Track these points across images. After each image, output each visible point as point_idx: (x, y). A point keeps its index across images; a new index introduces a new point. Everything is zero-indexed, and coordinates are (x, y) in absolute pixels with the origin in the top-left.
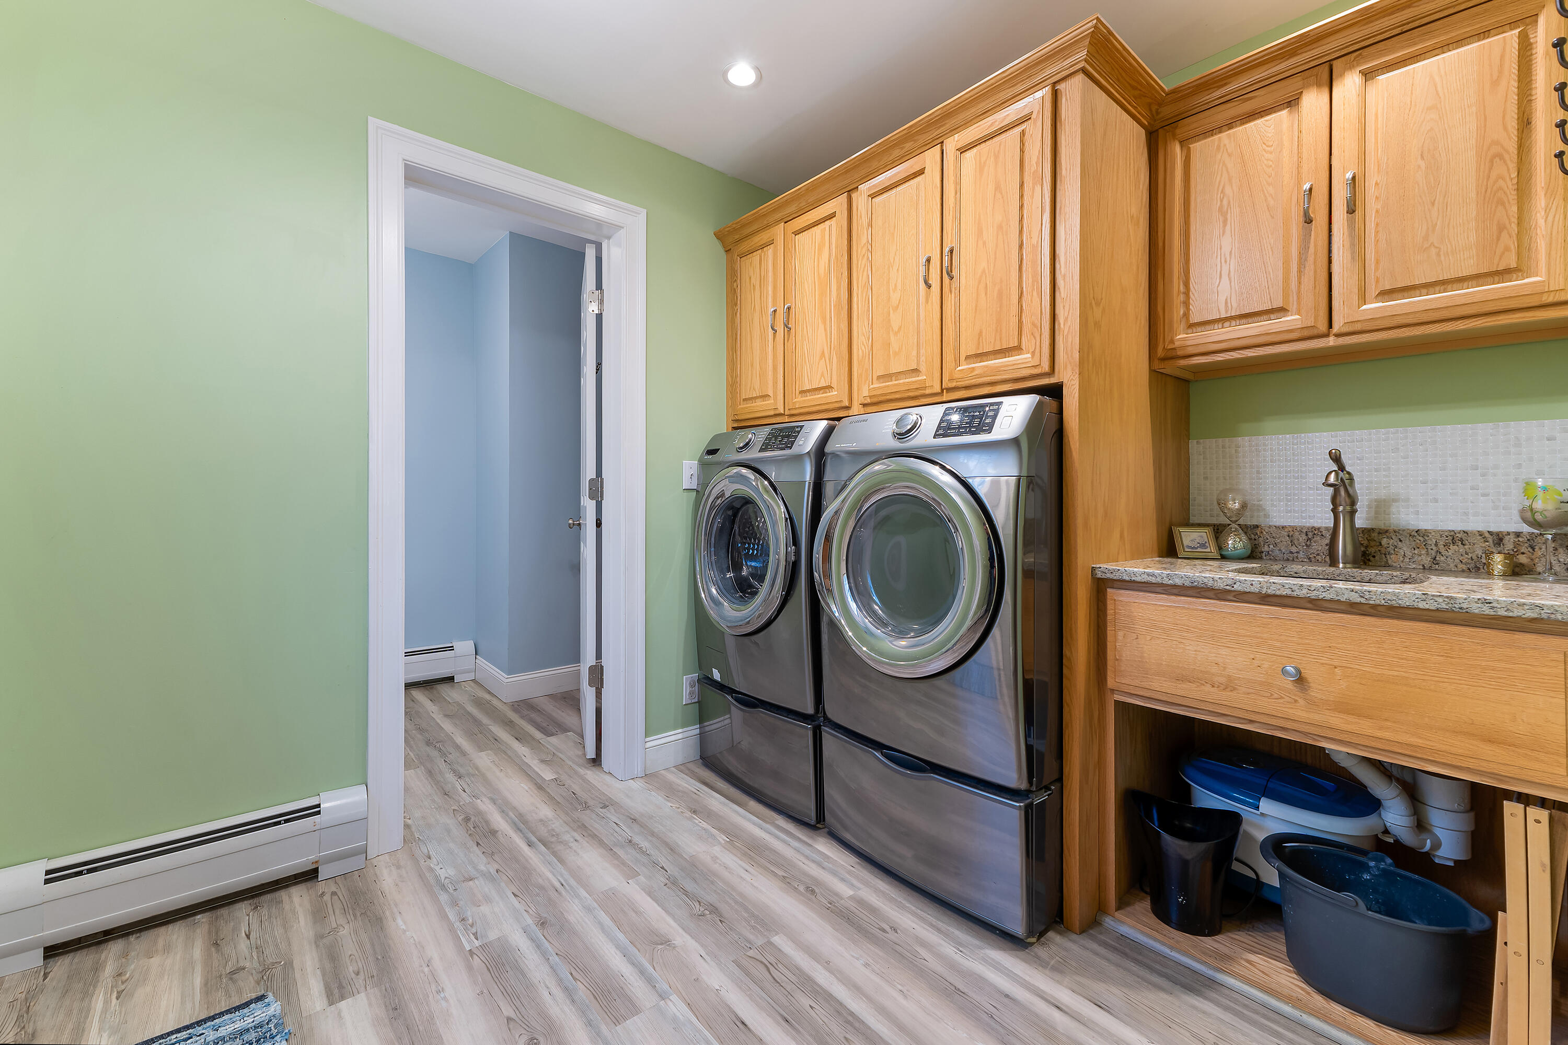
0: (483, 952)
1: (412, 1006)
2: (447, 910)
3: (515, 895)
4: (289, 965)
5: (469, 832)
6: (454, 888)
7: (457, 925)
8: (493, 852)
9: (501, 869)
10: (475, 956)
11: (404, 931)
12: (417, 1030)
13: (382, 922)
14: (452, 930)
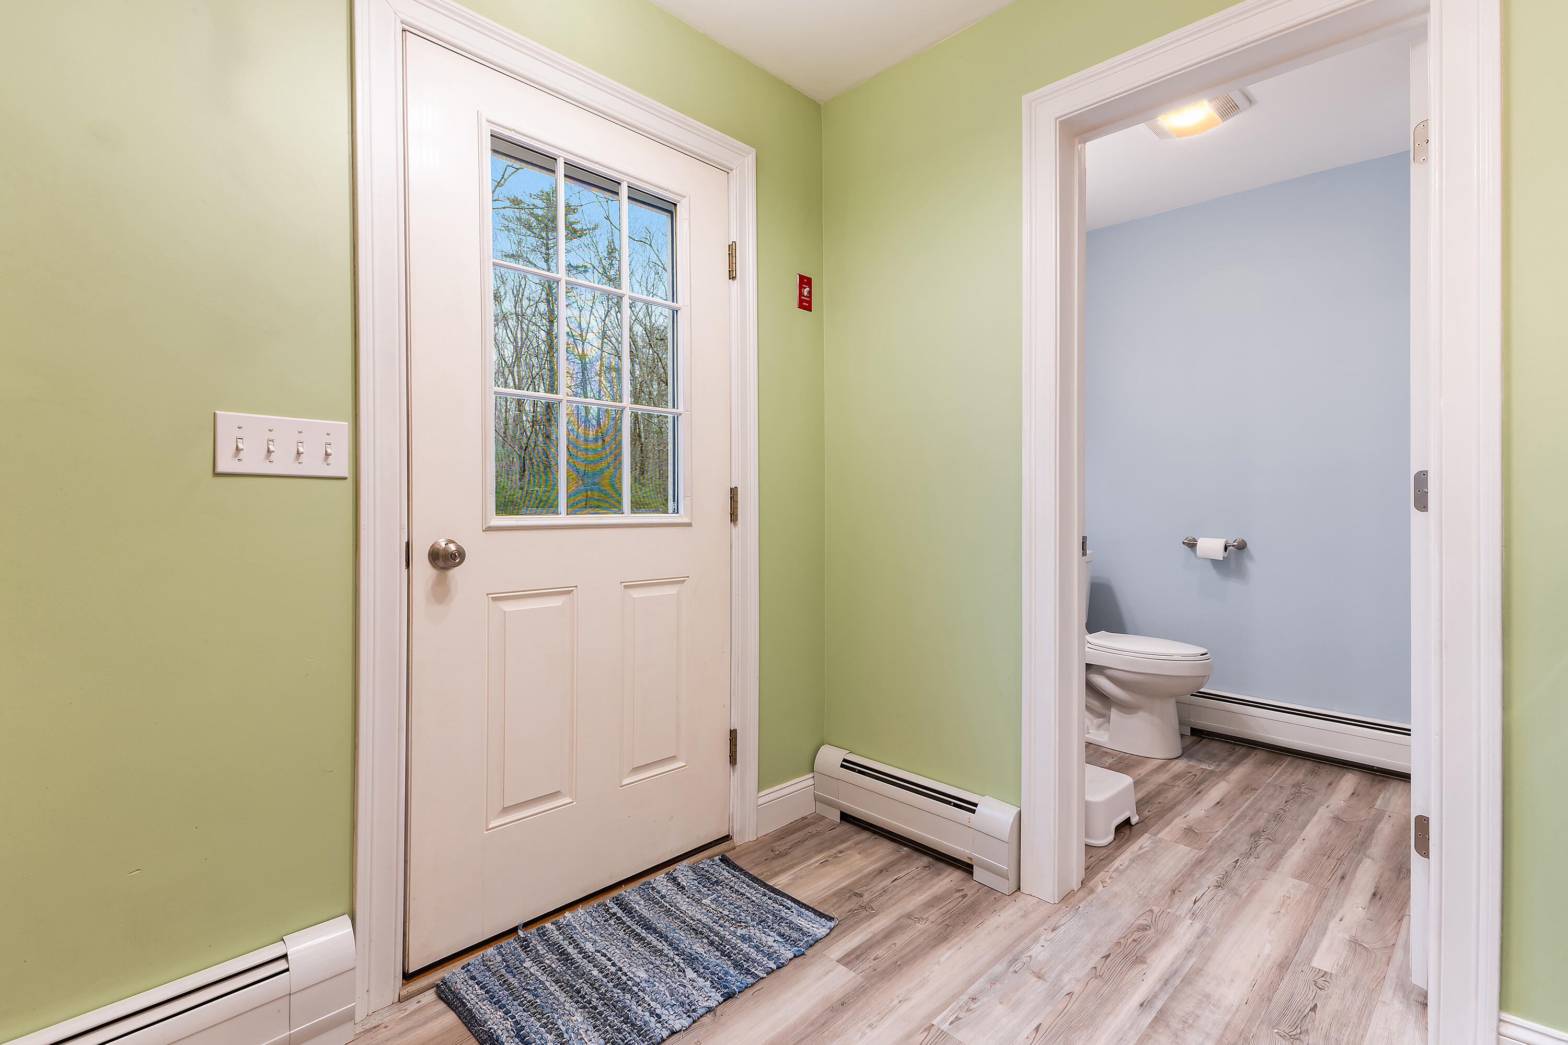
0: (935, 1037)
1: (850, 1013)
2: (980, 980)
3: (1037, 1029)
4: (874, 915)
5: (1122, 941)
6: (1017, 970)
7: (965, 997)
8: (1101, 976)
9: (1074, 997)
10: (926, 1033)
11: (938, 963)
12: (823, 1031)
13: (944, 941)
14: (954, 997)
